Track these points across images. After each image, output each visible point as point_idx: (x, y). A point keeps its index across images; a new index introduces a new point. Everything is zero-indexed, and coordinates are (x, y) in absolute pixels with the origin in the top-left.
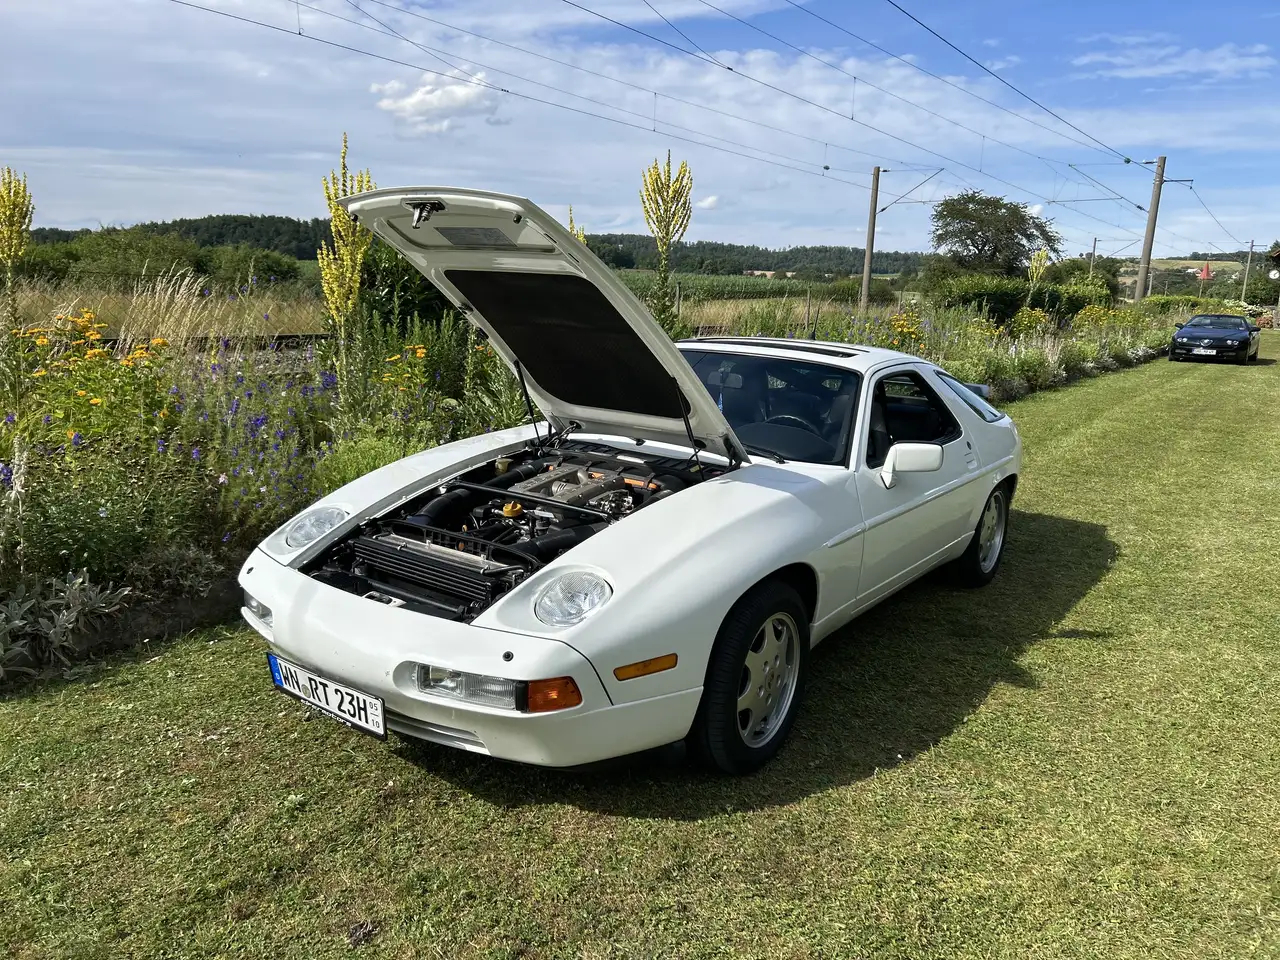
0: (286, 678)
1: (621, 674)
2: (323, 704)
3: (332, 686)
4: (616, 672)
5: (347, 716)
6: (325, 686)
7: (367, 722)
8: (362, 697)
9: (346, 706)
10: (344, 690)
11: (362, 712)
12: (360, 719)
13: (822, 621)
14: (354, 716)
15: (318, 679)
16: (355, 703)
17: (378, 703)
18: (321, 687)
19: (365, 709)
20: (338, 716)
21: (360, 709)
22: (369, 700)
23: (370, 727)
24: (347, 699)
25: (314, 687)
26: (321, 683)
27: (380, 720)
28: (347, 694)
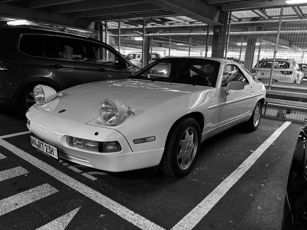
0: (33, 142)
1: (136, 141)
2: (42, 150)
3: (44, 144)
4: (134, 141)
5: (48, 153)
6: (42, 144)
7: (54, 155)
8: (52, 147)
9: (48, 150)
10: (47, 145)
11: (52, 152)
12: (52, 155)
13: (205, 133)
14: (50, 153)
15: (41, 142)
16: (50, 149)
17: (56, 149)
18: (41, 144)
19: (53, 151)
20: (46, 153)
21: (52, 151)
22: (54, 148)
23: (54, 157)
24: (48, 148)
25: (40, 144)
26: (41, 143)
27: (57, 154)
28: (48, 146)
